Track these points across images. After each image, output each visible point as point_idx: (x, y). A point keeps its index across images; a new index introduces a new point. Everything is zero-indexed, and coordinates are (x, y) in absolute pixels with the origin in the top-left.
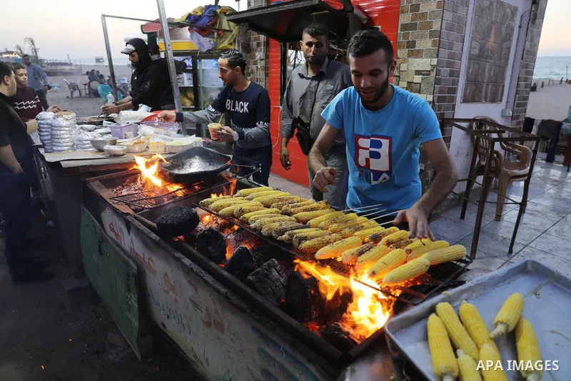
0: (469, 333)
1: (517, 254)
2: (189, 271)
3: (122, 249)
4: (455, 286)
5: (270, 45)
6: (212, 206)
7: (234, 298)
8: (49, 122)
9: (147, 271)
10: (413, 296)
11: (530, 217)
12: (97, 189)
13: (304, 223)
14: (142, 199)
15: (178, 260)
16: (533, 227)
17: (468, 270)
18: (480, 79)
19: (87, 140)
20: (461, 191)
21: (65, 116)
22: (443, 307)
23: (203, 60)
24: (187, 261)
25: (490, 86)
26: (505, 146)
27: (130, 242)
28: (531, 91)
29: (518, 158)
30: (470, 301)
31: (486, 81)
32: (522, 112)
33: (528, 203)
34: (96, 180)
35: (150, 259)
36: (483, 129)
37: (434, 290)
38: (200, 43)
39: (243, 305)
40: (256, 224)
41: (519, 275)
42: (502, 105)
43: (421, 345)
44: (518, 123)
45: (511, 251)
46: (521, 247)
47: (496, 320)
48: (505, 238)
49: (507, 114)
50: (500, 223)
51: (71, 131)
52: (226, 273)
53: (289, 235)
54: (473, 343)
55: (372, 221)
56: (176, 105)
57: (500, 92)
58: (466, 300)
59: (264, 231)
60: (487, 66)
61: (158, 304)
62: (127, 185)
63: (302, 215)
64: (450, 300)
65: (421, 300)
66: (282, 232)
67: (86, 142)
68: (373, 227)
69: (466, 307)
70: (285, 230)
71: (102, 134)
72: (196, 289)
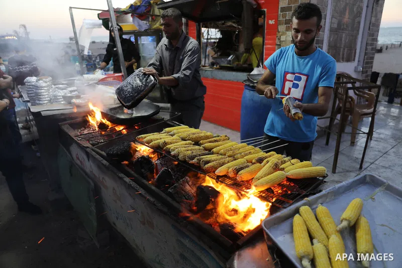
0: (322, 228)
1: (365, 169)
2: (129, 187)
3: (85, 172)
4: (315, 194)
5: (189, 25)
6: (145, 140)
7: (159, 205)
8: (33, 84)
9: (102, 187)
10: (284, 202)
11: (376, 143)
12: (67, 131)
13: (209, 151)
14: (98, 136)
15: (121, 178)
16: (377, 150)
17: (325, 182)
18: (338, 45)
19: (60, 96)
20: (326, 125)
21: (44, 80)
22: (304, 209)
23: (142, 37)
24: (127, 180)
25: (346, 50)
26: (357, 92)
27: (89, 166)
28: (376, 52)
29: (367, 101)
30: (324, 204)
31: (342, 46)
32: (369, 68)
33: (374, 133)
34: (66, 124)
35: (103, 178)
36: (341, 81)
37: (299, 197)
38: (139, 25)
39: (165, 210)
40: (175, 152)
41: (360, 185)
42: (355, 64)
43: (288, 237)
44: (367, 76)
45: (361, 167)
46: (368, 164)
47: (342, 218)
48: (357, 158)
49: (359, 70)
50: (354, 148)
51: (49, 90)
52: (153, 188)
53: (198, 159)
54: (324, 235)
55: (257, 149)
56: (122, 70)
57: (353, 54)
58: (322, 204)
59: (180, 157)
60: (344, 36)
61: (110, 210)
62: (88, 127)
63: (207, 145)
64: (310, 204)
65: (289, 204)
66: (192, 158)
67: (60, 97)
68: (258, 153)
69: (321, 209)
70: (195, 156)
71: (71, 92)
72: (134, 199)
